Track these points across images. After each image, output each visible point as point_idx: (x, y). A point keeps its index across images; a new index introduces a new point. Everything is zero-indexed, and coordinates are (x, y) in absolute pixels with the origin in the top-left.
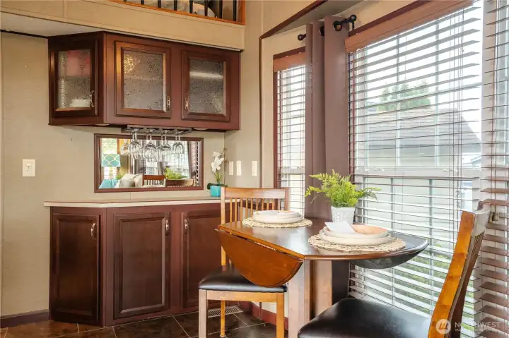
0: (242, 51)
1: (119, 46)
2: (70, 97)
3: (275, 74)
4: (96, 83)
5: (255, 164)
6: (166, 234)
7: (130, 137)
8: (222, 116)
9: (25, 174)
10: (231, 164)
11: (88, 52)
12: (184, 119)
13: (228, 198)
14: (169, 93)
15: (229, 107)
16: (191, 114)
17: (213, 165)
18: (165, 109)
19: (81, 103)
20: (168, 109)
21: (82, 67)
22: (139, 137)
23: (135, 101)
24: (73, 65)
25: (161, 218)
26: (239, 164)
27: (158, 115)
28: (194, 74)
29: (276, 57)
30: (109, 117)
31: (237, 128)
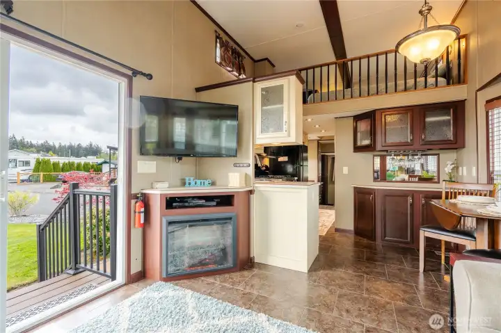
0: (466, 100)
1: (383, 114)
2: (361, 140)
3: (487, 113)
4: (373, 133)
5: (474, 169)
6: (411, 205)
7: (391, 155)
8: (450, 140)
9: (344, 173)
10: (460, 168)
11: (369, 120)
12: (422, 145)
13: (448, 188)
14: (412, 132)
15: (455, 135)
16: (427, 141)
17: (446, 169)
18: (409, 141)
19: (367, 142)
20: (411, 140)
21: (367, 126)
22: (395, 155)
23: (392, 139)
24: (363, 126)
25: (408, 196)
26: (465, 168)
27: (406, 144)
28: (429, 119)
29: (488, 102)
30: (379, 147)
31: (463, 146)
